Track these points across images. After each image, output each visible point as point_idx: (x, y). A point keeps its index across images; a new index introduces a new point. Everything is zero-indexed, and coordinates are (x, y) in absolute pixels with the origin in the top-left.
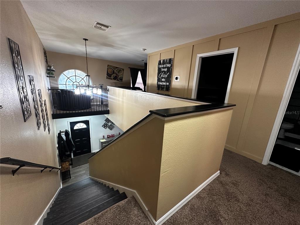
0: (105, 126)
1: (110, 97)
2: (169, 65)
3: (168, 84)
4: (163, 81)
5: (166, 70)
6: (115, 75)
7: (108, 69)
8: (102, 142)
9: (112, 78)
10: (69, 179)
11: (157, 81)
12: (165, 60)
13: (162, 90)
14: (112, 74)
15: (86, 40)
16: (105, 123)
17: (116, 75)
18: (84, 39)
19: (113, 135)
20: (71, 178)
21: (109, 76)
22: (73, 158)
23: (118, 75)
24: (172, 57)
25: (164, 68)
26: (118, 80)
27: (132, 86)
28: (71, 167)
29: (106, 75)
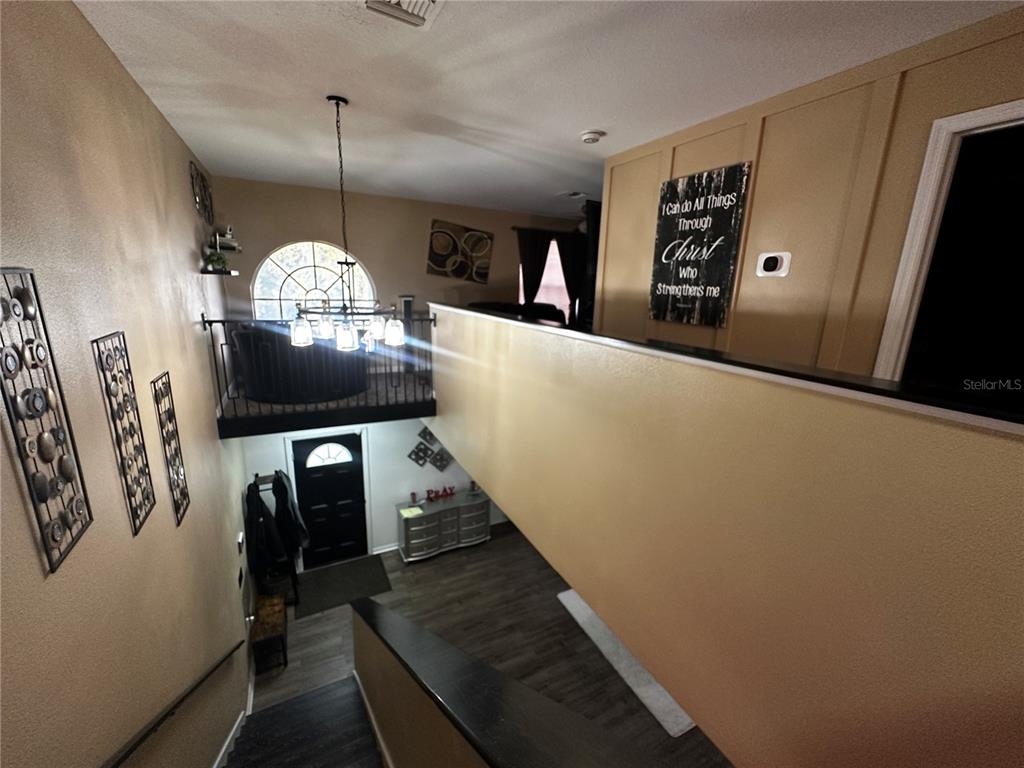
0: (420, 455)
1: (438, 355)
2: (723, 201)
3: (715, 291)
4: (687, 281)
5: (705, 223)
6: (459, 258)
7: (432, 234)
8: (407, 520)
9: (449, 268)
10: (283, 667)
11: (651, 277)
12: (700, 176)
13: (679, 318)
14: (448, 256)
15: (339, 100)
16: (421, 443)
17: (463, 260)
18: (330, 98)
19: (449, 491)
20: (290, 665)
21: (437, 262)
22: (301, 574)
23: (471, 257)
24: (747, 157)
25: (692, 215)
26: (470, 278)
27: (522, 301)
28: (291, 611)
29: (426, 261)
